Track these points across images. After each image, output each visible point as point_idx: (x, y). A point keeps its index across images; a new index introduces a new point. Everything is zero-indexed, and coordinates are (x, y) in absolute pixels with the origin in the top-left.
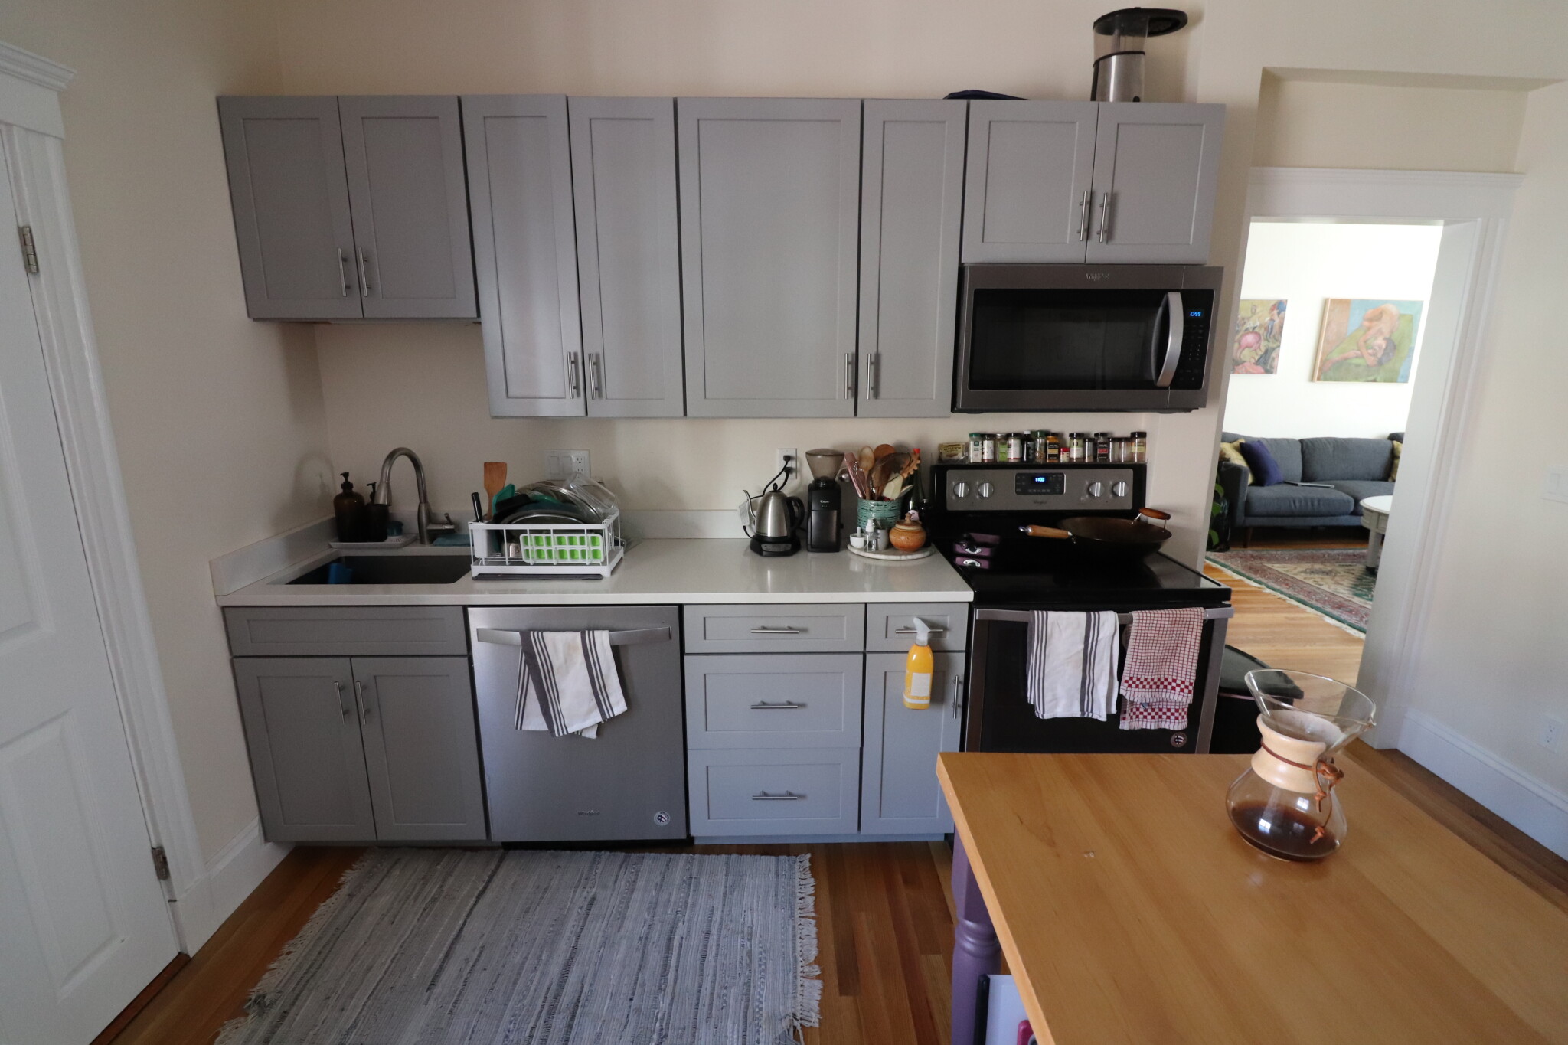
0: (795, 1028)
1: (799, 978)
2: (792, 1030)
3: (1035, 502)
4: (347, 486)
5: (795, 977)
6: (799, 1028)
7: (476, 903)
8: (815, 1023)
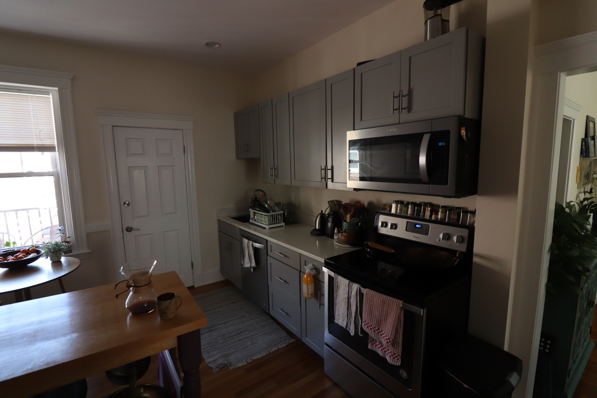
0: (227, 365)
1: (245, 359)
2: (226, 365)
3: (414, 237)
4: (256, 198)
5: (244, 358)
6: (228, 366)
7: (231, 304)
8: (231, 368)
